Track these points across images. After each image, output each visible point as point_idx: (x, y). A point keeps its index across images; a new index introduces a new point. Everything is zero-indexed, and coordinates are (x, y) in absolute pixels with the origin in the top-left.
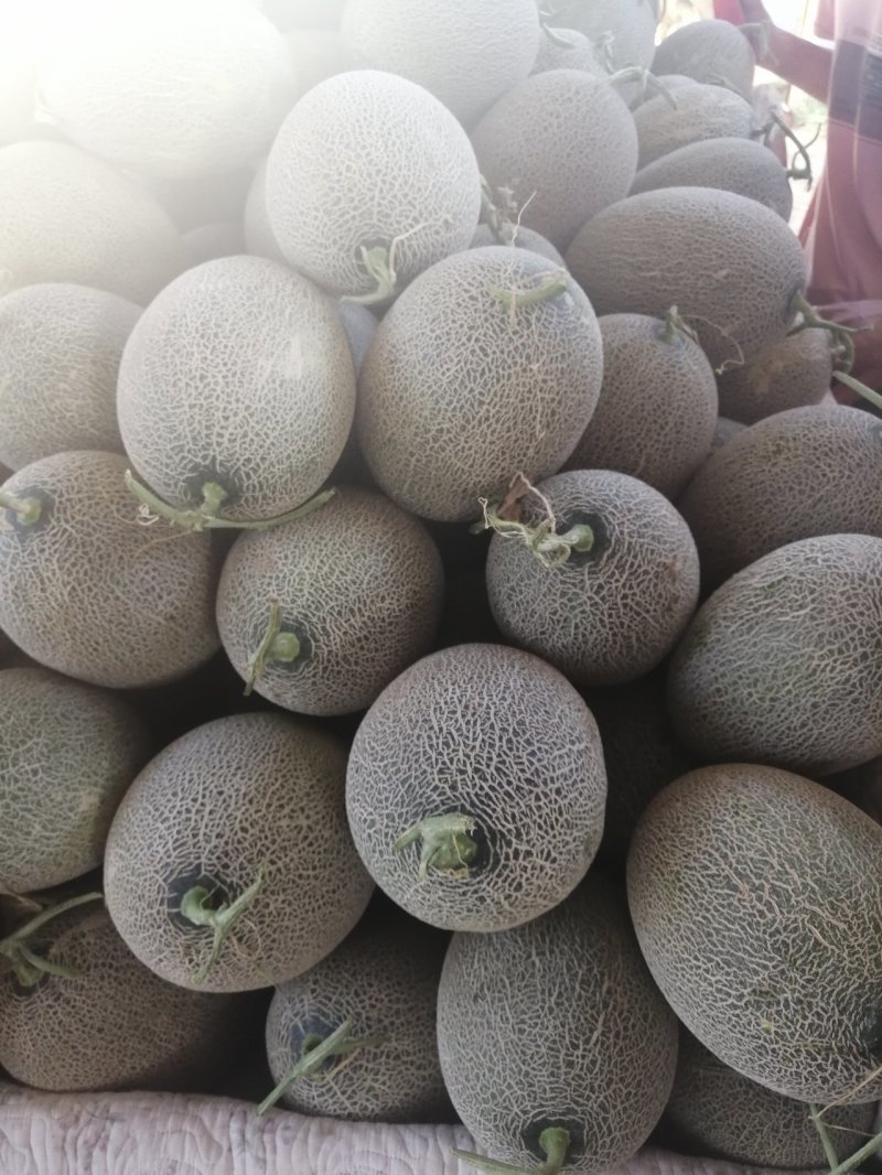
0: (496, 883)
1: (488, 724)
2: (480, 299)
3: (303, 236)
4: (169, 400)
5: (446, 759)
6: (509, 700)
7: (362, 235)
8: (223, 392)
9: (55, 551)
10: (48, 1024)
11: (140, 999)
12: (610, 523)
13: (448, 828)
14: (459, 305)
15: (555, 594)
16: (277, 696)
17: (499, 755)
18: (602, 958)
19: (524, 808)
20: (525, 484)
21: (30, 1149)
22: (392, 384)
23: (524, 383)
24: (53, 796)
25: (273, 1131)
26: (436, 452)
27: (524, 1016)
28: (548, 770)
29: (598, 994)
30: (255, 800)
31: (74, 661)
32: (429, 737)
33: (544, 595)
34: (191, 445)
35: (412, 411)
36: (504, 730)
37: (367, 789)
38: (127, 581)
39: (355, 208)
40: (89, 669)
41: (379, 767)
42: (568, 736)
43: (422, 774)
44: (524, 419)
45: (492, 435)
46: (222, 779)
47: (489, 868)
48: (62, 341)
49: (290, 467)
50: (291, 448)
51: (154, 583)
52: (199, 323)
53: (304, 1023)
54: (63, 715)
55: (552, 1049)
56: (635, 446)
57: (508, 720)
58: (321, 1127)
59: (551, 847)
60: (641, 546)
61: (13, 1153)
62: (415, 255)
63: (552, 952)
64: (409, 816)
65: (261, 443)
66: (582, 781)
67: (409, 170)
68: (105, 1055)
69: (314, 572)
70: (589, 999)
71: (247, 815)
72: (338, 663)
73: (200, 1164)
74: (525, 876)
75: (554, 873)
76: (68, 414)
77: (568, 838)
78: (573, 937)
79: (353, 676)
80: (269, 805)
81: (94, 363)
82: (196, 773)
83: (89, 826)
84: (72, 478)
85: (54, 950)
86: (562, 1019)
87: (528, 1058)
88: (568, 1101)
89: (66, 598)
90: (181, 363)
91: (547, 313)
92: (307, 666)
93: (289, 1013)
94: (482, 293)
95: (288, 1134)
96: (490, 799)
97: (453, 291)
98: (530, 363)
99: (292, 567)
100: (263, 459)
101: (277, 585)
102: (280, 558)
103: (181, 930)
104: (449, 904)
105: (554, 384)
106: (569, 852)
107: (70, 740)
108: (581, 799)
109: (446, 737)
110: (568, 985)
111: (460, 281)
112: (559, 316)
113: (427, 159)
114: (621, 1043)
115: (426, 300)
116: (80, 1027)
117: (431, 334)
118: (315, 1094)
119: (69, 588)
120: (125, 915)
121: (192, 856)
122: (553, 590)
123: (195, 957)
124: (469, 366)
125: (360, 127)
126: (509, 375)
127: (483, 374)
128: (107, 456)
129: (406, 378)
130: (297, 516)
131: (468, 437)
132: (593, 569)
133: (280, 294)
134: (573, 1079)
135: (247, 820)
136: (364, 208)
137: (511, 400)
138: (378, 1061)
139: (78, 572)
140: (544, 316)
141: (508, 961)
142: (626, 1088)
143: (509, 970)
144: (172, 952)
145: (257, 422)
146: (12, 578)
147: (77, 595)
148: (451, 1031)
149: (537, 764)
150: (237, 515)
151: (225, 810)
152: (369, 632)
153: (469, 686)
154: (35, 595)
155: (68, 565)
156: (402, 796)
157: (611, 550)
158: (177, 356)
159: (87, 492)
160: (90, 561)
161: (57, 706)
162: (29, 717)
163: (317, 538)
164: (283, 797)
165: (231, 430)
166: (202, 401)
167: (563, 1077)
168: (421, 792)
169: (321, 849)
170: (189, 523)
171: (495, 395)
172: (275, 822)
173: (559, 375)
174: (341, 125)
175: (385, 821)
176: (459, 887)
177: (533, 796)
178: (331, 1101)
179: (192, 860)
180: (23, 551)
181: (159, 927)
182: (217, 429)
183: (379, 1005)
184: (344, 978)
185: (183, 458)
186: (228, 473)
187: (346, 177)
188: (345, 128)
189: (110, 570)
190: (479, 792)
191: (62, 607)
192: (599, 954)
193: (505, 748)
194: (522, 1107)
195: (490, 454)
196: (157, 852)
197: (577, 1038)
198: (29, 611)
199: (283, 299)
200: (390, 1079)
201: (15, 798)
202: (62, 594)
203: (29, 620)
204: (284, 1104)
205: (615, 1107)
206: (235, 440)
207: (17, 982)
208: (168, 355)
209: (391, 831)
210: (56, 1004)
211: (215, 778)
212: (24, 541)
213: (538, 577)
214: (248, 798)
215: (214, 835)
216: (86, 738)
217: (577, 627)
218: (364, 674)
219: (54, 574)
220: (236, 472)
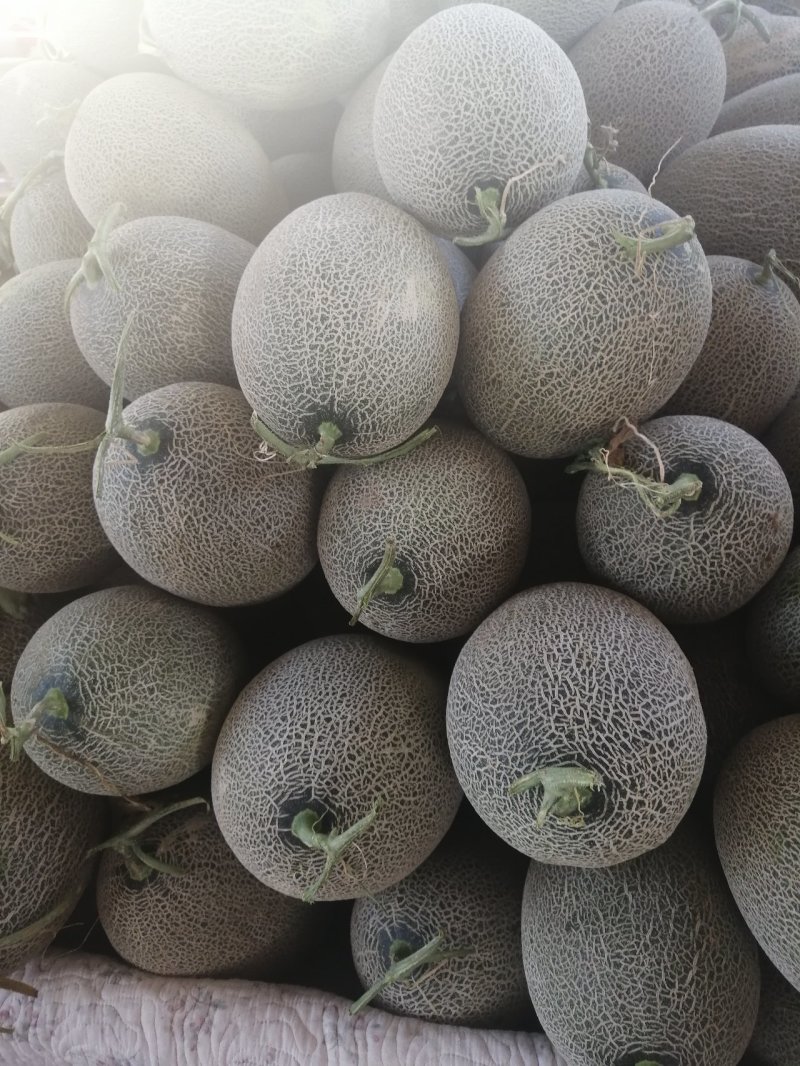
0: (608, 829)
1: (604, 675)
2: (600, 245)
3: (415, 175)
4: (290, 340)
5: (562, 707)
6: (622, 651)
7: (477, 175)
8: (344, 334)
9: (174, 483)
10: (157, 917)
11: (240, 897)
12: (717, 474)
13: (573, 781)
14: (578, 251)
15: (658, 541)
16: (376, 624)
17: (616, 707)
18: (692, 896)
19: (639, 760)
20: (630, 429)
21: (142, 1028)
22: (502, 325)
23: (640, 331)
24: (167, 713)
25: (364, 1028)
26: (542, 395)
27: (619, 951)
28: (662, 722)
29: (691, 934)
30: (361, 728)
31: (185, 584)
32: (544, 684)
33: (647, 542)
34: (310, 385)
35: (522, 354)
36: (619, 681)
37: (477, 729)
38: (240, 512)
39: (472, 148)
40: (197, 590)
41: (491, 709)
42: (677, 686)
43: (538, 721)
44: (637, 366)
45: (602, 381)
46: (329, 706)
47: (602, 816)
48: (175, 275)
49: (403, 408)
50: (405, 390)
51: (264, 514)
52: (319, 264)
53: (392, 928)
54: (174, 636)
55: (648, 986)
56: (726, 389)
57: (622, 671)
58: (408, 1026)
59: (662, 797)
60: (748, 498)
61: (126, 1029)
62: (526, 196)
63: (643, 888)
64: (524, 760)
65: (378, 385)
66: (692, 732)
67: (528, 109)
68: (208, 946)
69: (420, 510)
70: (683, 938)
71: (354, 743)
72: (439, 598)
73: (296, 1053)
74: (636, 824)
75: (662, 822)
76: (179, 346)
77: (678, 789)
78: (663, 875)
79: (452, 610)
80: (374, 733)
81: (204, 295)
82: (303, 699)
83: (198, 740)
84: (189, 411)
85: (162, 850)
86: (657, 957)
87: (624, 992)
88: (664, 1037)
89: (182, 527)
90: (303, 303)
91: (667, 261)
92: (409, 599)
93: (376, 918)
94: (602, 238)
95: (379, 1032)
96: (607, 749)
97: (572, 236)
98: (648, 311)
99: (397, 504)
100: (379, 400)
101: (384, 521)
102: (385, 494)
103: (290, 848)
104: (558, 845)
105: (669, 333)
106: (677, 801)
107: (181, 659)
108: (690, 751)
109: (562, 686)
110: (662, 923)
111: (579, 226)
112: (679, 264)
113: (544, 98)
114: (715, 984)
115: (543, 244)
116: (186, 920)
117: (548, 279)
118: (402, 996)
119: (185, 518)
120: (236, 829)
121: (303, 780)
122: (657, 537)
123: (302, 873)
124: (586, 313)
125: (479, 64)
126: (627, 323)
127: (600, 320)
128: (219, 389)
129: (518, 322)
130: (401, 452)
131: (578, 382)
132: (700, 518)
133: (394, 235)
134: (669, 1016)
135: (354, 747)
136: (482, 148)
137: (626, 348)
138: (462, 971)
139: (194, 503)
140: (664, 264)
141: (600, 892)
142: (720, 1027)
143: (601, 902)
144: (281, 867)
145: (376, 365)
146: (132, 506)
147: (193, 525)
148: (542, 955)
149: (652, 717)
150: (347, 452)
151: (334, 737)
152: (470, 569)
153: (581, 634)
154: (153, 523)
155: (185, 496)
156: (517, 741)
157: (718, 500)
158: (298, 296)
159: (202, 425)
160: (206, 492)
161: (167, 626)
162: (144, 637)
163: (421, 476)
164: (386, 726)
165: (350, 371)
166: (323, 342)
167: (659, 1014)
168: (537, 738)
169: (421, 776)
170: (305, 461)
171: (611, 342)
172: (380, 750)
173: (675, 324)
174: (459, 62)
175: (498, 762)
176: (570, 831)
177: (648, 748)
178: (416, 1004)
179: (303, 784)
180: (143, 482)
181: (270, 844)
182: (337, 370)
183: (463, 918)
184: (429, 889)
185: (302, 397)
186: (345, 414)
187: (464, 116)
188: (464, 65)
189: (225, 501)
190: (596, 743)
191: (178, 536)
192: (690, 893)
193: (621, 700)
194: (616, 1038)
195: (598, 399)
196: (269, 774)
197: (673, 977)
198: (146, 538)
199: (397, 239)
200: (473, 987)
201: (134, 714)
202: (179, 524)
203: (145, 546)
204: (376, 1004)
205: (708, 1045)
206: (353, 382)
207: (128, 875)
208: (289, 294)
209: (504, 773)
210: (164, 899)
211: (322, 705)
212: (143, 472)
213: (642, 523)
214: (354, 725)
215: (323, 761)
216: (194, 657)
217: (677, 574)
218: (462, 609)
219: (172, 505)
220: (352, 412)
